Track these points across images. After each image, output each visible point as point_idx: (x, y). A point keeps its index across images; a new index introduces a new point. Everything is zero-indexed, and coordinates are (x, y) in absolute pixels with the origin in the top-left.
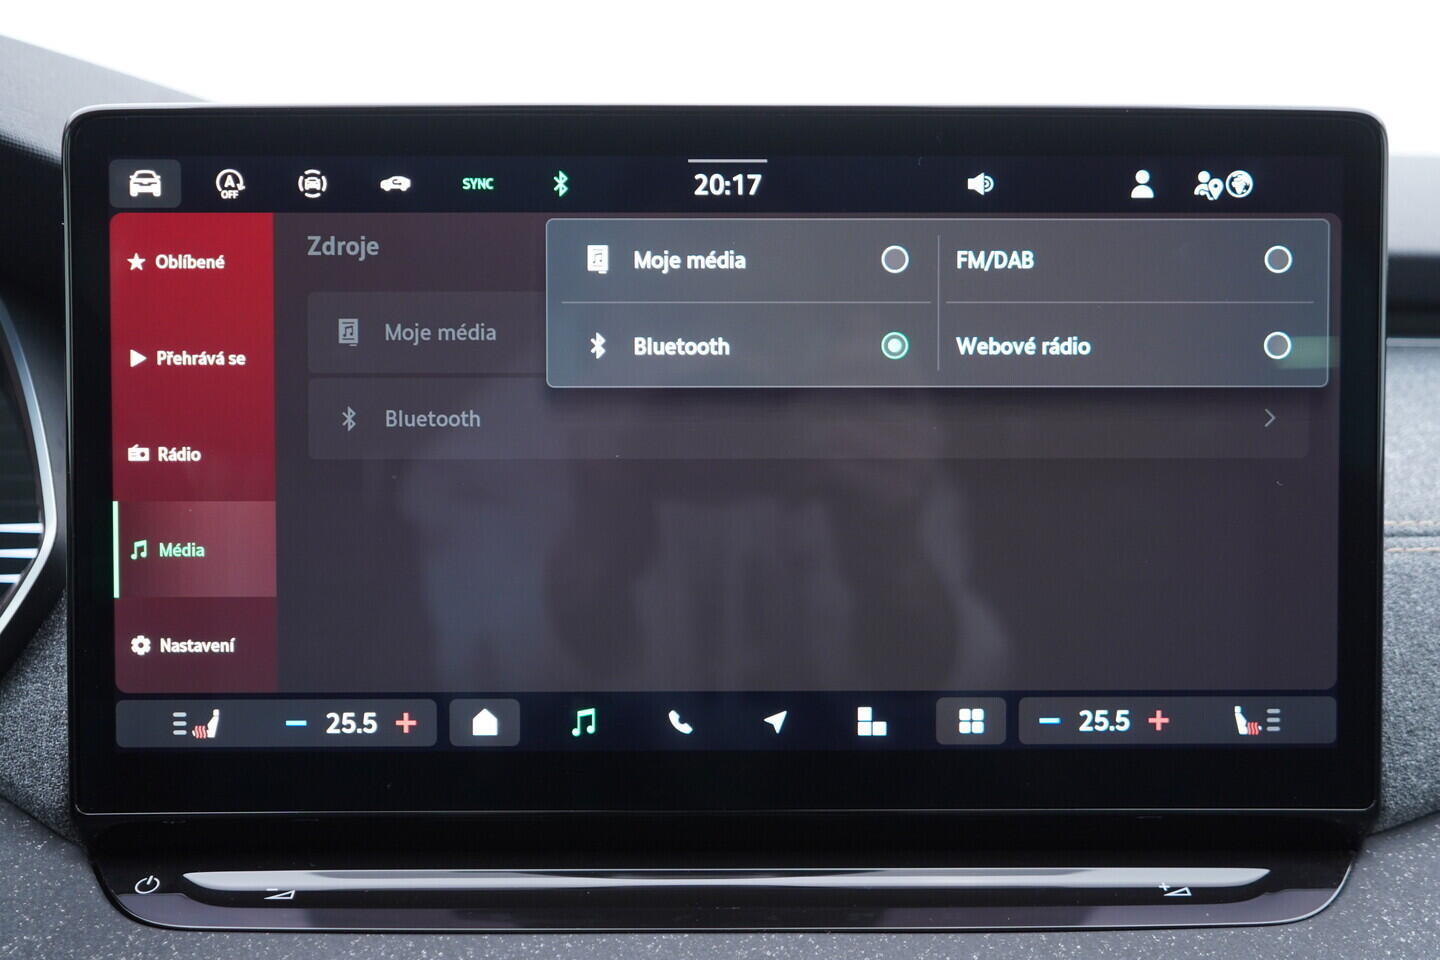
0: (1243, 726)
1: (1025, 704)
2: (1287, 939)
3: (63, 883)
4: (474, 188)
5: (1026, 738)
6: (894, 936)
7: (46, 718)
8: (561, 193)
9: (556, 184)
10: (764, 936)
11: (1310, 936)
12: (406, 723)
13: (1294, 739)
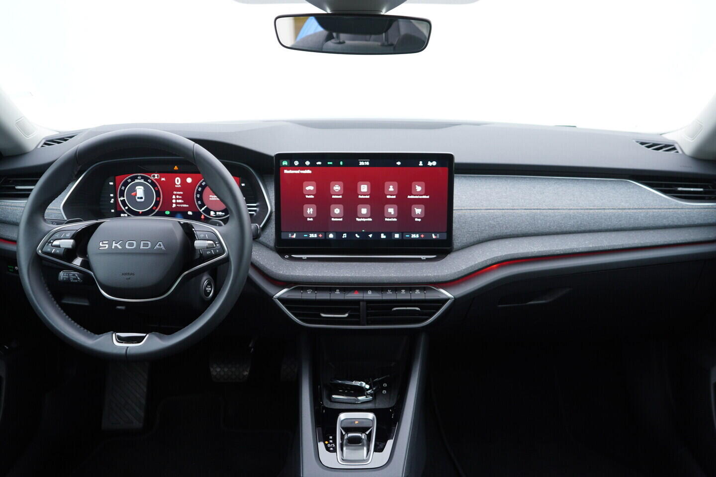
0: (434, 237)
1: (404, 234)
2: (436, 264)
4: (330, 164)
5: (404, 238)
9: (341, 163)
12: (320, 236)
13: (440, 239)
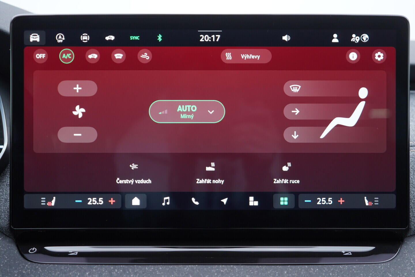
1: (300, 196)
2: (381, 267)
3: (7, 249)
4: (133, 39)
5: (301, 206)
6: (260, 266)
7: (3, 200)
8: (160, 41)
9: (158, 38)
10: (221, 266)
11: (389, 266)
12: (112, 201)
13: (383, 207)
